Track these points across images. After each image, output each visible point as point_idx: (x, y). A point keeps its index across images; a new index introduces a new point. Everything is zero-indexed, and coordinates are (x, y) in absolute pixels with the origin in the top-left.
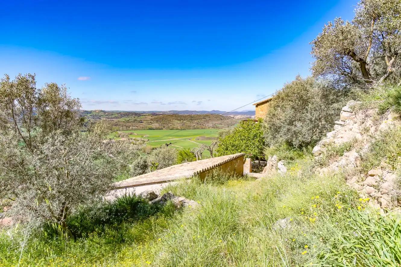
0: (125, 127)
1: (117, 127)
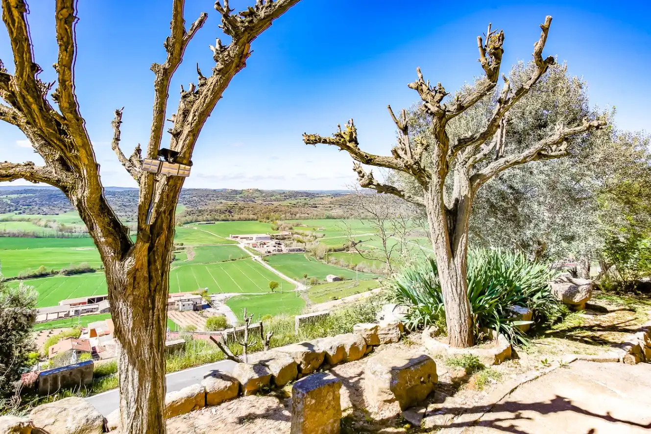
0: (288, 215)
1: (277, 215)
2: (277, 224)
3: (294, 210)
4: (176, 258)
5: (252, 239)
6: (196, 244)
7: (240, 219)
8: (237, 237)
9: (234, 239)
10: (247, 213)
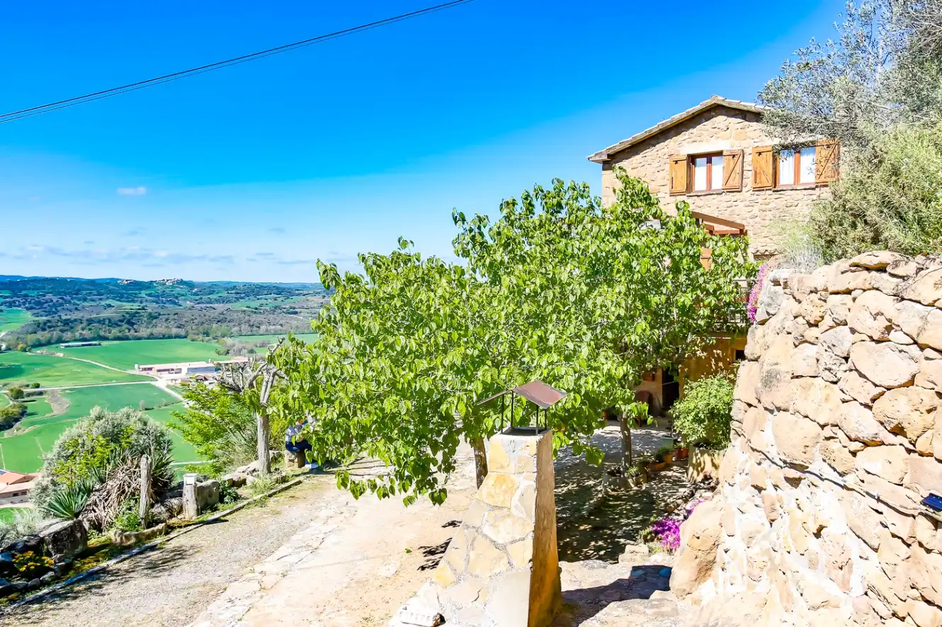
0: (245, 327)
1: (224, 327)
2: (224, 344)
3: (255, 318)
4: (29, 411)
5: (179, 371)
6: (68, 385)
7: (151, 337)
8: (150, 369)
9: (144, 373)
10: (165, 324)
